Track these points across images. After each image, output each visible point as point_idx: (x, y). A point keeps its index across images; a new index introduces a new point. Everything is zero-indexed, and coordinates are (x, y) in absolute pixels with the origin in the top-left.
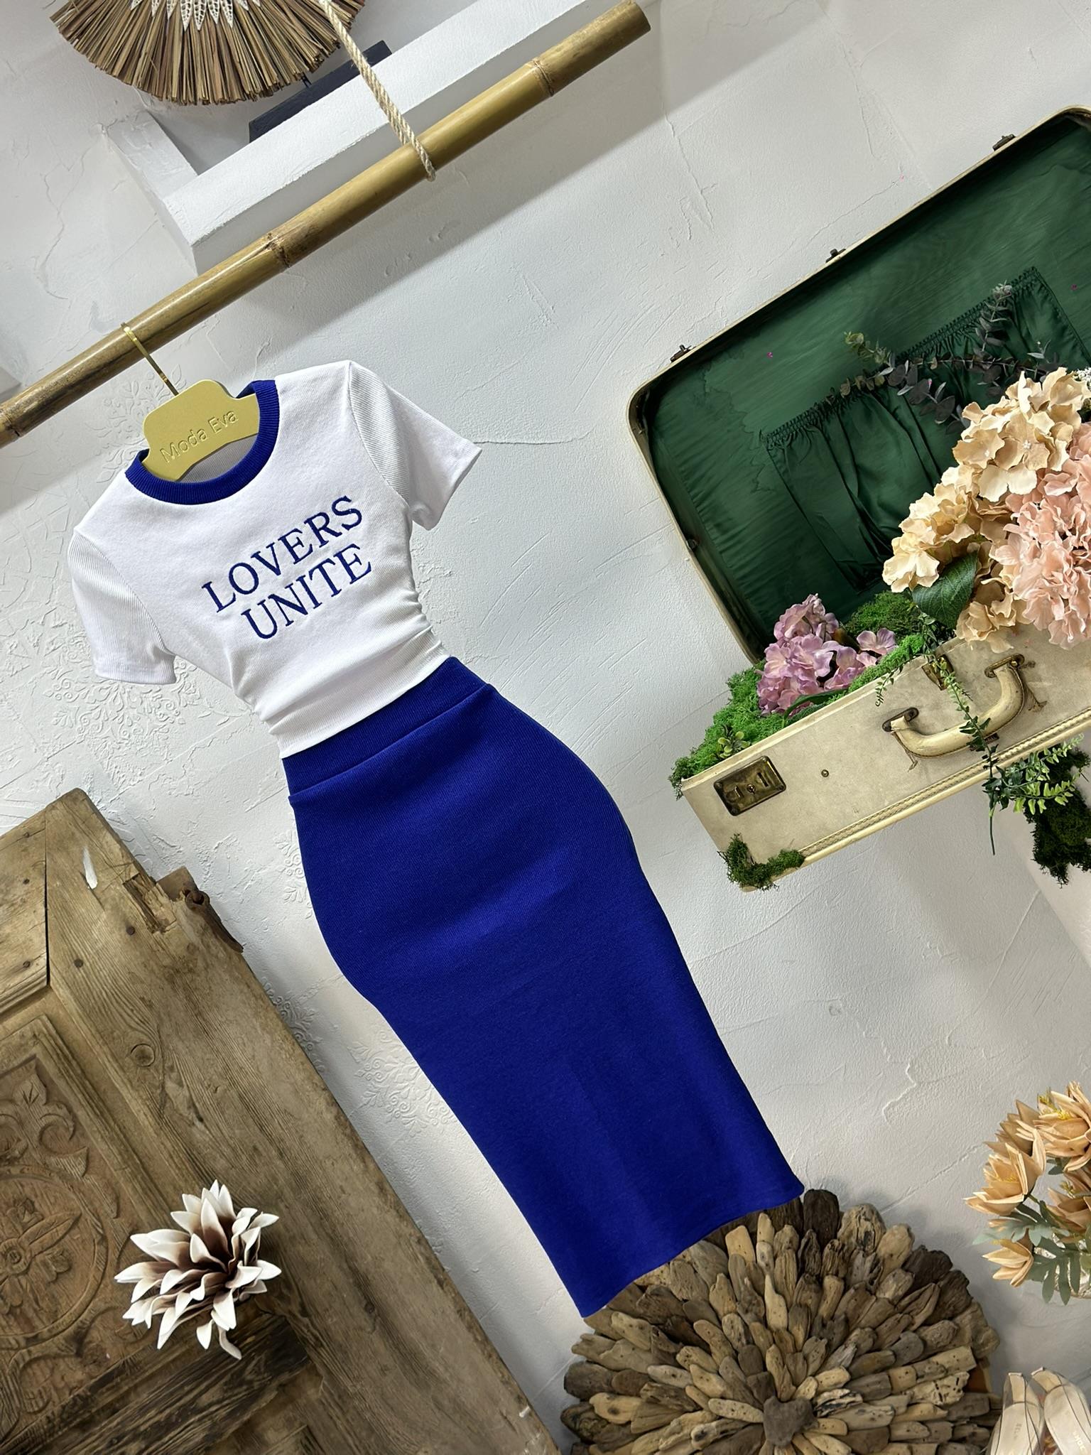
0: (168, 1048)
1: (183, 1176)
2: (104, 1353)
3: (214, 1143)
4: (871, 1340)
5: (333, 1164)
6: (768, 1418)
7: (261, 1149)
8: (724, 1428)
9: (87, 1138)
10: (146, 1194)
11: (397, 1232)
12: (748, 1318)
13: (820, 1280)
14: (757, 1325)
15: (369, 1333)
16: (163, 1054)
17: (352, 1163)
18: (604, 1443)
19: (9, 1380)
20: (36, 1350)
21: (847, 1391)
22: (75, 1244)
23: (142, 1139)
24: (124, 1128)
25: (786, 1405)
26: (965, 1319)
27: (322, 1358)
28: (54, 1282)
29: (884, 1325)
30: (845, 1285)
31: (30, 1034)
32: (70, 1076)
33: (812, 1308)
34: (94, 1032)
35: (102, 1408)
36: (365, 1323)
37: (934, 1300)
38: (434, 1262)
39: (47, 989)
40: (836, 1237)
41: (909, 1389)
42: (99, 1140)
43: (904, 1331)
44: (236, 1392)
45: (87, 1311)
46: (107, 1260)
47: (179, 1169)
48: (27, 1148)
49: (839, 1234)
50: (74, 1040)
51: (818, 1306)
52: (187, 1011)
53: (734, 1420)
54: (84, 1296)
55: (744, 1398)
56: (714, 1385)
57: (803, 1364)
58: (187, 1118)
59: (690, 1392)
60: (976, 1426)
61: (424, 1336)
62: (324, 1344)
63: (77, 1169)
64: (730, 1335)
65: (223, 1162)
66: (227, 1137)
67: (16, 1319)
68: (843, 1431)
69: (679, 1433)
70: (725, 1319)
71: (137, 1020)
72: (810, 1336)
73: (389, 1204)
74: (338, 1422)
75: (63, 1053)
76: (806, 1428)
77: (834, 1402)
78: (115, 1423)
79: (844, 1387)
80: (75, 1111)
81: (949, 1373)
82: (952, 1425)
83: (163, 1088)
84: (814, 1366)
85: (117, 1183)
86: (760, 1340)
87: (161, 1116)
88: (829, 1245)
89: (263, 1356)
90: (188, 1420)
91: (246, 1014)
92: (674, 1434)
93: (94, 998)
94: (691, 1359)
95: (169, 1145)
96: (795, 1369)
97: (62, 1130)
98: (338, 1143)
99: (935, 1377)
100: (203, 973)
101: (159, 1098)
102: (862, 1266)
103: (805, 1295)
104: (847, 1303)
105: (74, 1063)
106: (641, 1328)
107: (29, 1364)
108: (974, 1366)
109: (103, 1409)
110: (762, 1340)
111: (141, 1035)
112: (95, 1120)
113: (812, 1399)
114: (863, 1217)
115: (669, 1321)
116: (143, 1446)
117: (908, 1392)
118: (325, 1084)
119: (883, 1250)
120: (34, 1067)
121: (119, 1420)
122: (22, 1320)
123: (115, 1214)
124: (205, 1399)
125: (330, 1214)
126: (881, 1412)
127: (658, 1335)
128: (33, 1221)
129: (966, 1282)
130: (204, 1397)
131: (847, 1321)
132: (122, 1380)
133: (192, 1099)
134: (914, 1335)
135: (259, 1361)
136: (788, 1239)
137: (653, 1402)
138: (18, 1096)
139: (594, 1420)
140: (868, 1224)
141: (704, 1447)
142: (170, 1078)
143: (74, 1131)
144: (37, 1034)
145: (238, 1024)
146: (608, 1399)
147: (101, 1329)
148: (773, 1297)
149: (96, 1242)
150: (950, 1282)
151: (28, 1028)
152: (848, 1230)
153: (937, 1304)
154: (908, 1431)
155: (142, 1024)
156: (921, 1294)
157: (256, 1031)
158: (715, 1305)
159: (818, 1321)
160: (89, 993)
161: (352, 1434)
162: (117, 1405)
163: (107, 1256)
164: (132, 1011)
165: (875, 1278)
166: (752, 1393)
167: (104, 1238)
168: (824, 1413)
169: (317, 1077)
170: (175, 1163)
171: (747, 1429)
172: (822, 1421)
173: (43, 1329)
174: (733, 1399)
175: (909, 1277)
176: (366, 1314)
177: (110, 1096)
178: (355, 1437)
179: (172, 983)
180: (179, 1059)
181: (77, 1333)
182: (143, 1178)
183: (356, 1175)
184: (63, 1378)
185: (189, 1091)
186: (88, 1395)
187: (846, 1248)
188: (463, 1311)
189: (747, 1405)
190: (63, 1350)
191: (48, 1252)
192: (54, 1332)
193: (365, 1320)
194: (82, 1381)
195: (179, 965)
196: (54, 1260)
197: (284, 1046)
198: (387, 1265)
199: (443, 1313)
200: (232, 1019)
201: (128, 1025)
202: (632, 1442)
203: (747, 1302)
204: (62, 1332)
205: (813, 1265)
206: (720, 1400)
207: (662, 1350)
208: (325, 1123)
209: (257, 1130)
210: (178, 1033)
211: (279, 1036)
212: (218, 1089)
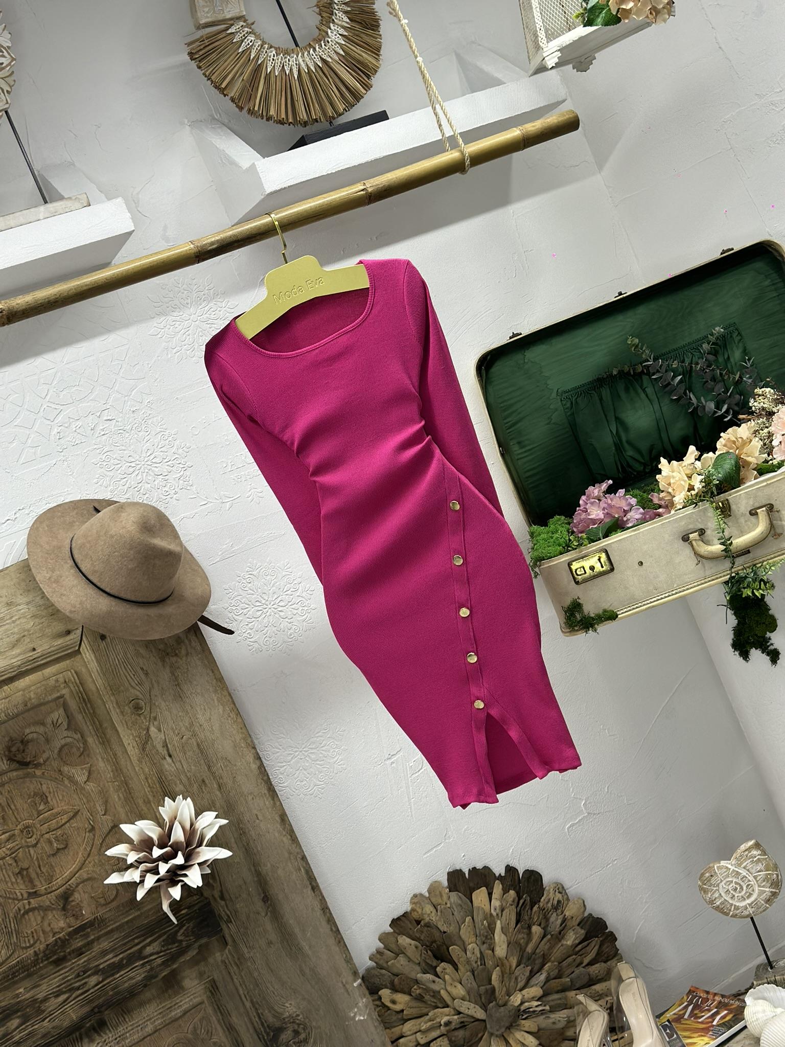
0: (155, 704)
1: (153, 793)
2: (81, 910)
3: (176, 772)
4: (557, 971)
5: (253, 799)
6: (490, 1016)
7: (207, 782)
8: (462, 1020)
9: (92, 758)
10: (126, 802)
11: (289, 849)
12: (483, 948)
13: (529, 927)
14: (489, 952)
15: (263, 917)
16: (151, 708)
17: (266, 800)
18: (386, 1023)
19: (12, 921)
20: (34, 902)
21: (540, 1003)
22: (72, 830)
23: (127, 764)
24: (116, 754)
25: (502, 1008)
27: (230, 930)
28: (53, 855)
29: (565, 962)
30: (545, 932)
31: (62, 680)
32: (85, 713)
33: (523, 945)
34: (106, 686)
35: (73, 950)
36: (261, 910)
37: (597, 947)
38: (310, 873)
39: (78, 652)
40: (540, 902)
42: (100, 759)
43: (577, 967)
44: (170, 947)
45: (74, 878)
46: (93, 843)
47: (151, 788)
48: (48, 759)
49: (542, 900)
50: (90, 689)
51: (527, 944)
52: (170, 681)
53: (468, 1015)
54: (74, 867)
55: (476, 1001)
56: (460, 991)
57: (514, 982)
58: (161, 753)
59: (443, 992)
61: (299, 923)
62: (232, 920)
63: (81, 777)
64: (471, 958)
65: (181, 787)
66: (186, 770)
67: (22, 878)
68: (536, 1030)
69: (433, 1021)
70: (470, 947)
71: (136, 682)
72: (520, 965)
74: (235, 977)
75: (82, 697)
76: (513, 1025)
77: (531, 1010)
78: (82, 961)
79: (537, 1000)
80: (86, 737)
83: (148, 730)
84: (520, 985)
85: (108, 791)
86: (490, 963)
87: (144, 749)
88: (537, 906)
89: (191, 924)
90: (134, 964)
91: (209, 690)
92: (431, 1021)
93: (109, 663)
94: (446, 971)
95: (146, 770)
96: (509, 984)
97: (74, 750)
98: (258, 785)
100: (185, 658)
101: (144, 737)
102: (555, 920)
103: (520, 936)
104: (544, 946)
105: (89, 705)
106: (416, 947)
107: (27, 912)
109: (73, 951)
110: (491, 963)
111: (137, 692)
112: (98, 746)
113: (518, 1006)
114: (557, 891)
115: (434, 944)
116: (101, 979)
119: (567, 913)
120: (62, 702)
121: (85, 959)
122: (26, 879)
123: (103, 813)
124: (149, 950)
126: (559, 1019)
127: (427, 953)
128: (46, 810)
129: (616, 939)
130: (148, 948)
131: (544, 957)
132: (91, 931)
133: (166, 742)
134: (583, 970)
135: (188, 927)
136: (512, 899)
137: (420, 998)
138: (49, 721)
139: (379, 1007)
140: (560, 896)
141: (448, 1031)
142: (153, 724)
143: (83, 751)
144: (67, 681)
145: (203, 695)
146: (391, 993)
147: (82, 893)
148: (500, 936)
149: (87, 830)
150: (606, 939)
151: (61, 675)
152: (547, 898)
153: (598, 954)
155: (139, 686)
156: (588, 945)
157: (214, 702)
158: (463, 937)
159: (526, 954)
160: (107, 658)
161: (243, 986)
162: (84, 949)
163: (94, 841)
164: (134, 675)
165: (562, 931)
166: (481, 998)
167: (93, 829)
168: (524, 1017)
169: (250, 739)
170: (148, 783)
171: (475, 1023)
172: (523, 1022)
173: (41, 888)
174: (469, 1001)
175: (583, 932)
176: (263, 903)
177: (109, 732)
178: (245, 988)
179: (163, 661)
180: (161, 713)
181: (65, 893)
182: (125, 790)
183: (267, 808)
184: (49, 925)
185: (165, 736)
186: (66, 939)
187: (546, 909)
188: (325, 909)
189: (476, 1006)
190: (53, 904)
191: (53, 833)
192: (49, 891)
193: (262, 908)
194: (63, 928)
195: (169, 650)
196: (57, 839)
197: (231, 715)
198: (280, 872)
199: (313, 909)
200: (199, 691)
201: (130, 684)
202: (403, 1024)
203: (483, 936)
204: (54, 891)
205: (526, 918)
206: (461, 1001)
207: (427, 964)
208: (251, 771)
209: (206, 768)
210: (163, 696)
211: (228, 708)
212: (184, 737)
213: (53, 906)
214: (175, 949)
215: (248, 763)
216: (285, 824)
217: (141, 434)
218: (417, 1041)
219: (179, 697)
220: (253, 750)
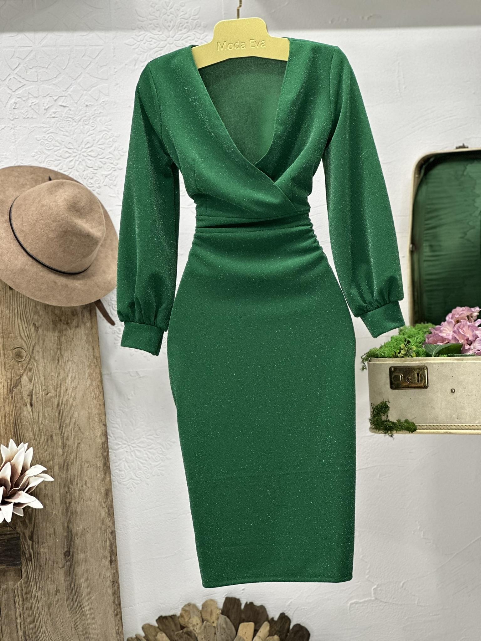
0: (34, 358)
1: (6, 430)
3: (31, 421)
7: (54, 438)
11: (103, 521)
15: (59, 567)
16: (30, 359)
17: (99, 472)
27: (27, 568)
36: (60, 561)
38: (114, 547)
47: (6, 425)
52: (54, 344)
58: (25, 400)
61: (88, 585)
62: (33, 560)
65: (31, 434)
66: (40, 422)
71: (26, 334)
73: (106, 503)
74: (18, 607)
83: (21, 377)
87: (11, 391)
91: (85, 363)
95: (7, 409)
98: (96, 457)
100: (74, 329)
101: (16, 381)
111: (23, 343)
118: (106, 423)
125: (73, 491)
133: (32, 392)
142: (27, 373)
145: (78, 366)
155: (27, 338)
157: (85, 375)
160: (9, 305)
161: (22, 617)
164: (26, 328)
169: (103, 416)
176: (63, 556)
178: (22, 619)
179: (55, 324)
180: (37, 367)
183: (98, 479)
185: (33, 387)
188: (115, 582)
193: (62, 560)
195: (63, 318)
197: (95, 390)
198: (88, 536)
199: (105, 578)
200: (75, 361)
201: (20, 333)
208: (95, 443)
209: (58, 426)
210: (44, 353)
211: (95, 384)
212: (49, 394)
215: (96, 436)
216: (108, 499)
220: (103, 426)
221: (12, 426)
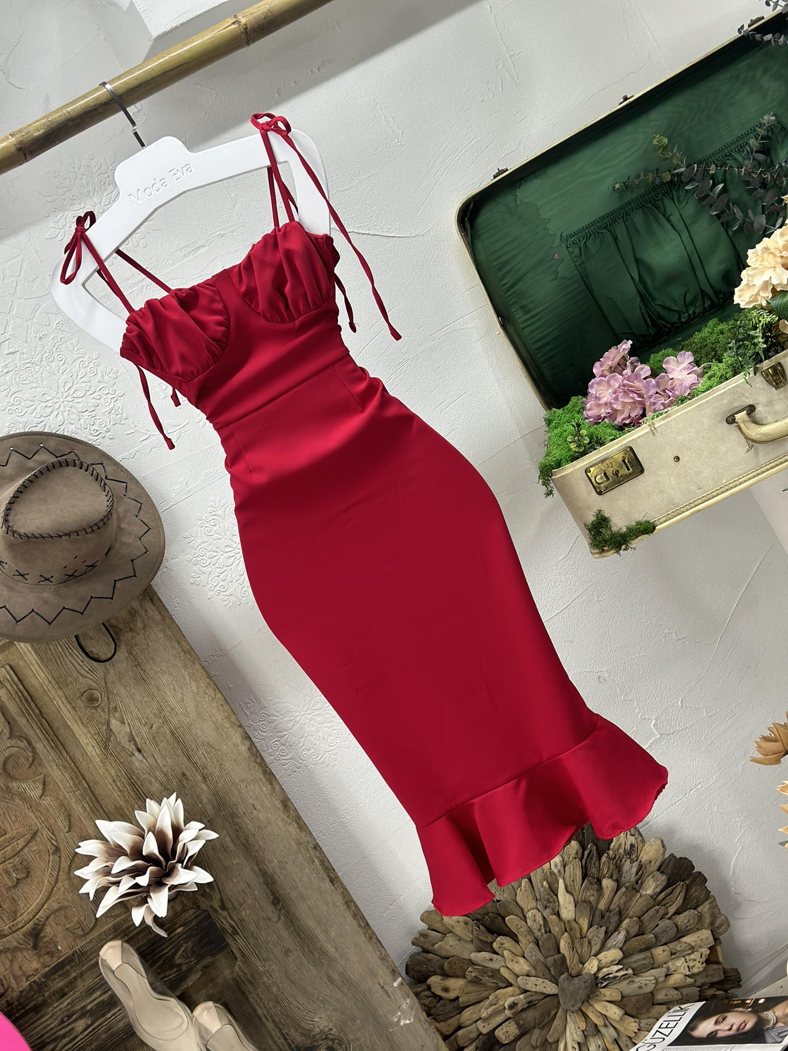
0: (112, 692)
1: (124, 797)
2: (56, 946)
3: (149, 769)
4: (637, 927)
5: (246, 786)
6: (562, 990)
7: (188, 774)
8: (529, 999)
9: (44, 766)
10: (93, 812)
11: (297, 839)
12: (546, 913)
13: (599, 881)
14: (554, 917)
15: (275, 922)
16: (108, 697)
17: (262, 785)
18: (439, 1015)
21: (620, 967)
22: (32, 855)
23: (89, 768)
24: (75, 758)
25: (576, 978)
26: (705, 908)
27: (237, 943)
28: (14, 887)
29: (646, 915)
30: (618, 885)
32: (30, 715)
33: (593, 903)
34: (50, 679)
35: (53, 992)
36: (272, 915)
37: (683, 894)
38: (326, 863)
40: (609, 849)
41: (665, 963)
42: (55, 767)
43: (661, 919)
44: (168, 973)
45: (42, 910)
46: (60, 867)
49: (611, 847)
50: (32, 686)
51: (598, 902)
52: (128, 663)
53: (537, 993)
54: (40, 897)
55: (544, 975)
56: (522, 966)
57: (588, 948)
58: (128, 749)
59: (503, 971)
60: (715, 989)
61: (319, 923)
62: (239, 931)
63: (35, 792)
64: (533, 926)
65: (157, 785)
66: (161, 765)
68: (619, 998)
69: (495, 1005)
70: (530, 914)
71: (87, 669)
72: (591, 927)
73: (291, 817)
75: (23, 695)
76: (592, 996)
77: (611, 976)
78: (66, 1003)
79: (617, 964)
80: (34, 744)
81: (695, 950)
82: (699, 989)
83: (108, 724)
84: (595, 949)
85: (69, 803)
86: (556, 929)
87: (106, 748)
88: (605, 855)
89: (190, 943)
91: (177, 666)
92: (492, 1005)
93: (51, 652)
94: (504, 945)
95: (113, 772)
96: (582, 950)
97: (22, 760)
98: (250, 769)
99: (684, 954)
100: (142, 632)
101: (105, 733)
102: (630, 870)
103: (588, 894)
104: (619, 900)
105: (32, 705)
106: (466, 923)
108: (714, 943)
109: (54, 994)
111: (90, 681)
112: (52, 752)
113: (595, 974)
115: (486, 917)
116: (90, 1023)
117: (664, 966)
118: (240, 723)
119: (644, 857)
121: (69, 1001)
123: (67, 829)
125: (244, 826)
126: (647, 980)
127: (479, 928)
129: (705, 880)
131: (620, 912)
132: (70, 968)
133: (132, 734)
134: (669, 921)
135: (186, 948)
136: (574, 852)
137: (476, 981)
139: (430, 997)
140: (633, 838)
141: (515, 1014)
142: (114, 715)
143: (33, 761)
146: (441, 980)
147: (54, 925)
148: (565, 896)
149: (51, 852)
150: (694, 880)
152: (618, 843)
153: (685, 899)
154: (666, 995)
155: (90, 672)
156: (672, 891)
157: (185, 679)
158: (521, 903)
159: (598, 913)
160: (46, 647)
161: (262, 1005)
162: (65, 990)
163: (60, 864)
164: (83, 662)
165: (639, 879)
166: (550, 971)
167: (57, 850)
168: (603, 985)
170: (117, 785)
171: (545, 1000)
172: (601, 990)
173: (5, 927)
174: (536, 977)
175: (664, 877)
176: (273, 907)
177: (62, 732)
178: (263, 1008)
180: (121, 701)
181: (34, 929)
182: (91, 800)
183: (265, 795)
184: (20, 968)
185: (130, 728)
186: (42, 982)
187: (617, 857)
188: (349, 902)
189: (546, 980)
190: (21, 944)
191: (9, 861)
192: (14, 929)
193: (273, 912)
194: (37, 969)
195: (122, 625)
196: (15, 868)
198: (290, 867)
199: (334, 904)
200: (164, 669)
201: (78, 672)
202: (460, 1013)
203: (545, 900)
204: (21, 928)
205: (594, 870)
206: (527, 978)
207: (481, 940)
208: (240, 754)
209: (185, 758)
210: (121, 680)
211: (203, 683)
212: (154, 726)
213: (21, 947)
214: (174, 975)
215: (237, 745)
216: (289, 811)
217: (53, 365)
218: (478, 1030)
219: (142, 679)
220: (239, 729)
221: (129, 789)
